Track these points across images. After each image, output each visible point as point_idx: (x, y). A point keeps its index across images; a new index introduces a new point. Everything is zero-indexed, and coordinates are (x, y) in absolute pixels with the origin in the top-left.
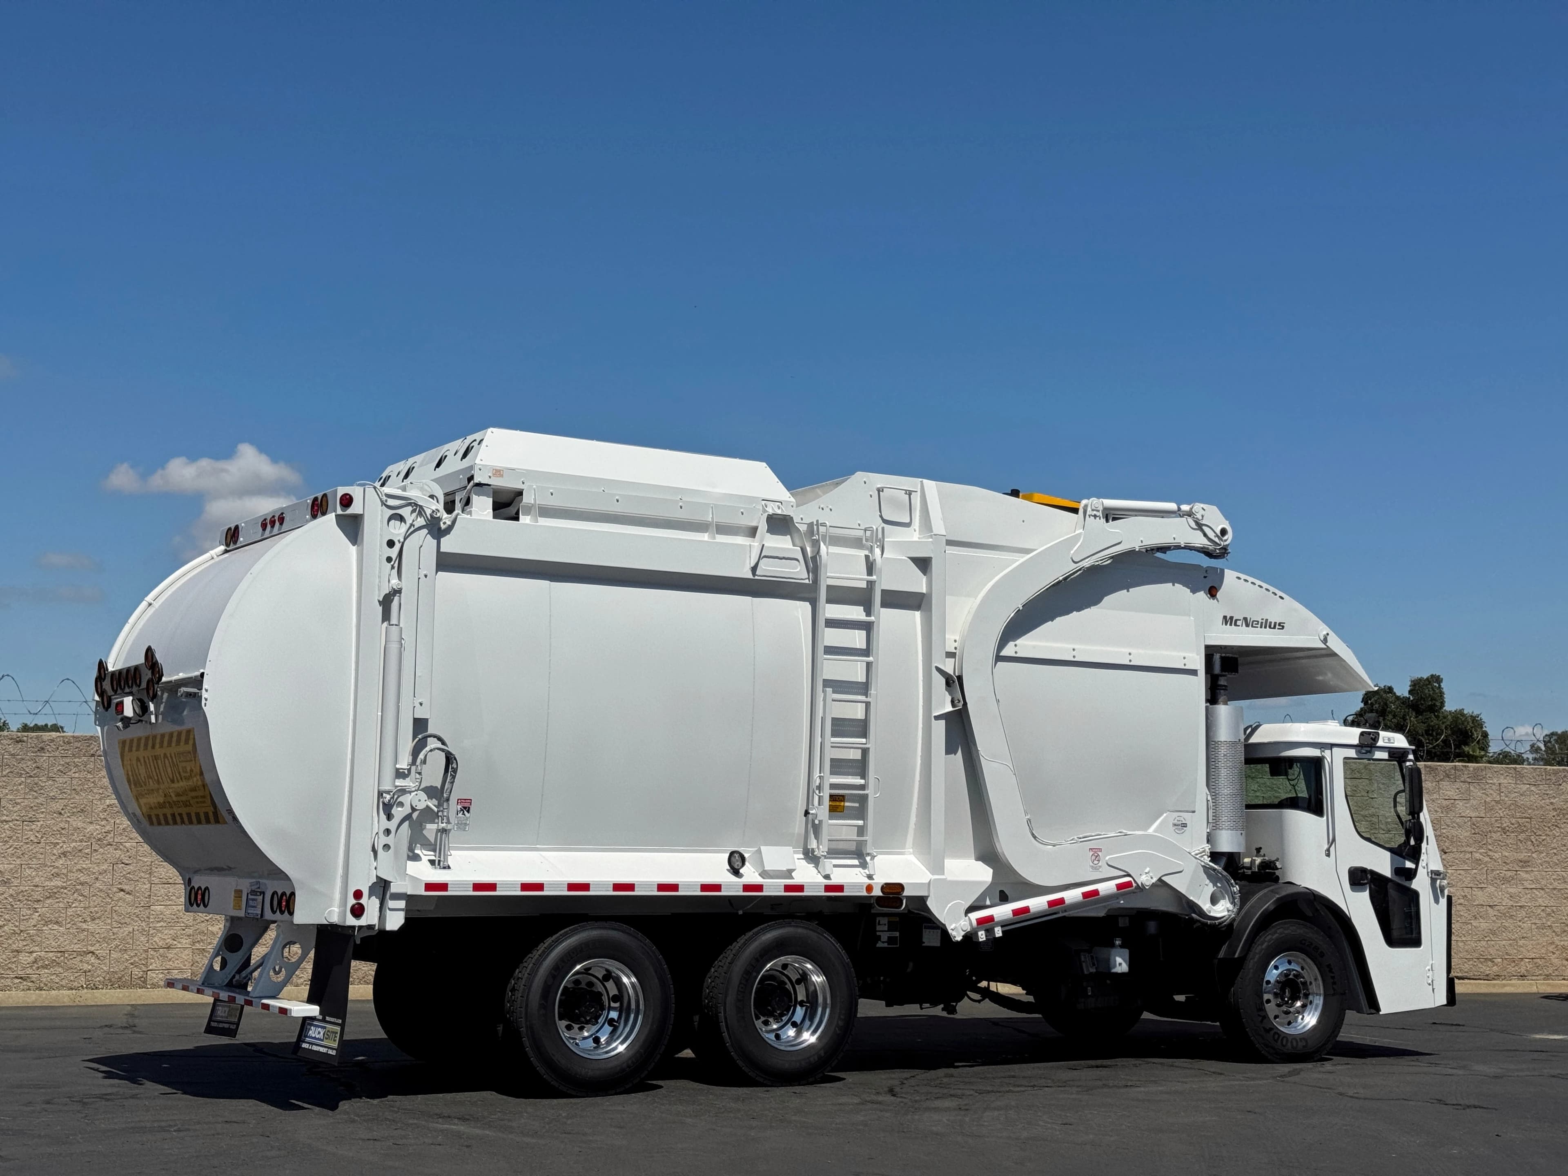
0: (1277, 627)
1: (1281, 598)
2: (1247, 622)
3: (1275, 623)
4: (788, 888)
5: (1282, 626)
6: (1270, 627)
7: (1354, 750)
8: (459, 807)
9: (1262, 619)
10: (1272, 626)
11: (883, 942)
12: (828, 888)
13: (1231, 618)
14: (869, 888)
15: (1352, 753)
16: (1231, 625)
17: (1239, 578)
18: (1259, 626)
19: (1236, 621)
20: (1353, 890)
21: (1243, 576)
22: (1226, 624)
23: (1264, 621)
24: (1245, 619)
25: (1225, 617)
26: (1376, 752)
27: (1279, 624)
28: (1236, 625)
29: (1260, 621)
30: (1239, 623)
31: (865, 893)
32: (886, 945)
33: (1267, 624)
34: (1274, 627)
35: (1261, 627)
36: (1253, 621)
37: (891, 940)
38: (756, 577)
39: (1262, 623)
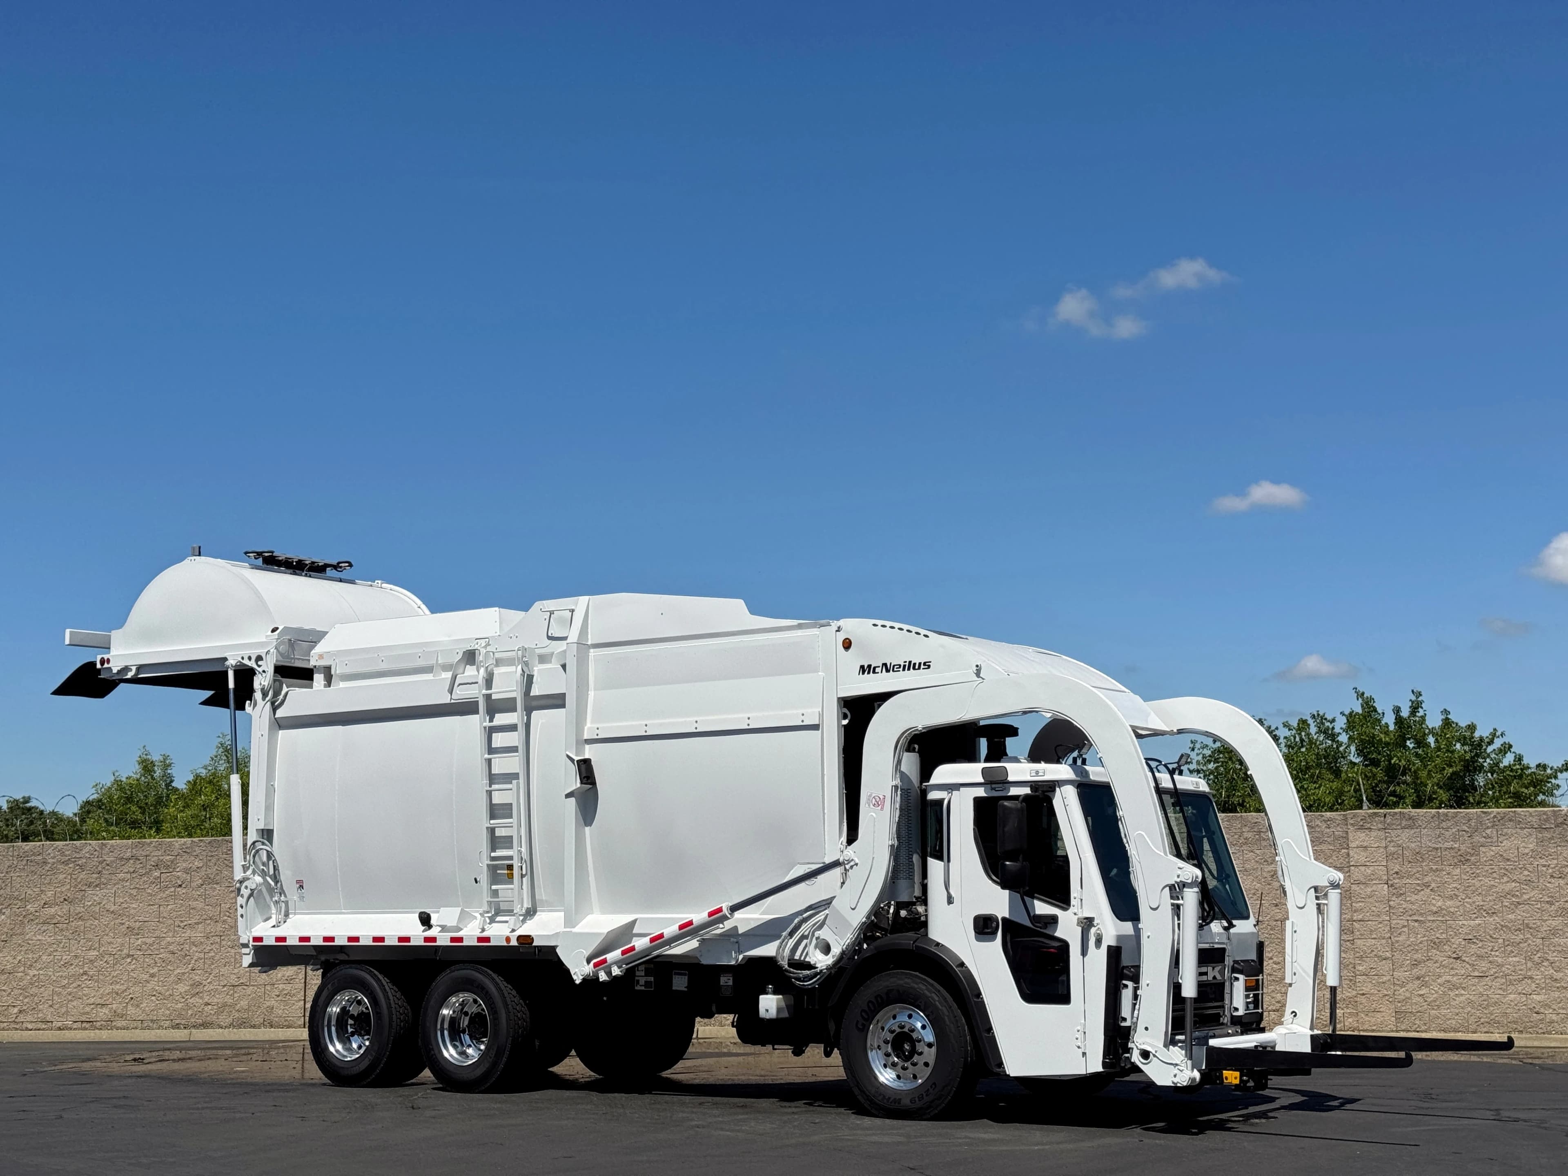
0: (922, 667)
1: (926, 636)
2: (886, 668)
3: (920, 664)
4: (453, 940)
5: (927, 665)
6: (914, 668)
7: (983, 788)
8: (298, 885)
9: (905, 662)
10: (917, 667)
11: (641, 986)
12: (480, 939)
13: (869, 666)
14: (508, 939)
15: (981, 792)
16: (869, 673)
17: (875, 625)
18: (901, 669)
19: (875, 668)
20: (978, 939)
21: (880, 622)
22: (863, 673)
23: (907, 664)
24: (885, 665)
25: (862, 667)
26: (1012, 789)
27: (925, 664)
28: (874, 672)
29: (902, 664)
30: (877, 670)
31: (505, 944)
32: (643, 988)
33: (910, 666)
34: (919, 668)
35: (904, 670)
36: (894, 666)
37: (647, 984)
38: (452, 701)
39: (905, 666)
